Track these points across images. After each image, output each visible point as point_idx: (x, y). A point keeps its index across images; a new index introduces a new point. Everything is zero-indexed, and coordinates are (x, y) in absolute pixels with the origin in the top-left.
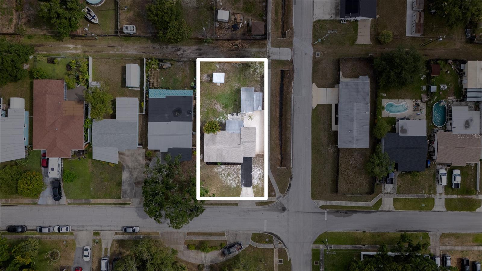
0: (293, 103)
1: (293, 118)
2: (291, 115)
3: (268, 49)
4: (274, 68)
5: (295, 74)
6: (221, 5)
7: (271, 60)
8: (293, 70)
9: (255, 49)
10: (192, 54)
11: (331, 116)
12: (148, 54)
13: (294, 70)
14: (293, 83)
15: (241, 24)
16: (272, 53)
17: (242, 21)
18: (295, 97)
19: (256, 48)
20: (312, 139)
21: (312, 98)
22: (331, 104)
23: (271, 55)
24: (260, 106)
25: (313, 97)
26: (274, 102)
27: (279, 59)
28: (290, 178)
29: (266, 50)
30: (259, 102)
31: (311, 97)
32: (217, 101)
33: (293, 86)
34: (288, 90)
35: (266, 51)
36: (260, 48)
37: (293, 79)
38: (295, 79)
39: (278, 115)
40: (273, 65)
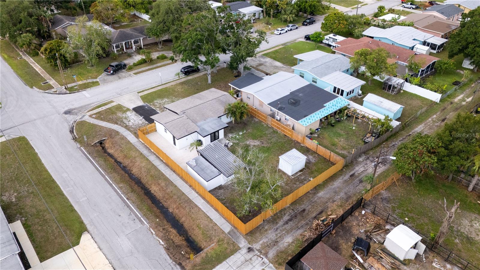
0: (136, 216)
1: (121, 197)
2: (127, 199)
3: (265, 260)
4: (223, 240)
5: (170, 261)
6: (434, 264)
7: (240, 249)
8: (180, 264)
9: (288, 242)
10: (362, 169)
11: (33, 241)
12: (404, 137)
13: (178, 267)
14: (163, 243)
15: (362, 261)
16: (251, 259)
17: (366, 265)
18: (140, 225)
19: (289, 246)
20: (63, 192)
21: (99, 247)
22: (41, 262)
23: (250, 255)
24: (195, 164)
25: (99, 250)
26: (175, 197)
27: (227, 260)
28: (76, 138)
29: (266, 257)
30: (201, 168)
31: (102, 247)
32: (264, 147)
33: (158, 238)
34: (164, 229)
35: (266, 255)
36: (282, 252)
37: (167, 249)
38: (163, 252)
39: (154, 189)
40: (228, 243)
